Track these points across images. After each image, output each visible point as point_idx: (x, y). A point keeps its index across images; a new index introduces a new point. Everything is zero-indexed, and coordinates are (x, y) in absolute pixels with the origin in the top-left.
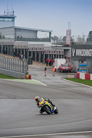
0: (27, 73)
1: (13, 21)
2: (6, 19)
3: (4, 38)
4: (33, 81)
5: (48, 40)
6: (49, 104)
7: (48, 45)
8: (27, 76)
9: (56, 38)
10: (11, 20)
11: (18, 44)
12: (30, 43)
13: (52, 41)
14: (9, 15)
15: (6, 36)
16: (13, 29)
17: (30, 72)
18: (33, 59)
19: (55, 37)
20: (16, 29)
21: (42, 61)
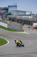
0: (22, 29)
2: (13, 7)
3: (13, 15)
4: (24, 32)
5: (30, 15)
8: (22, 30)
10: (15, 7)
11: (18, 17)
12: (23, 17)
13: (32, 16)
14: (15, 5)
16: (16, 11)
18: (24, 23)
19: (33, 14)
20: (18, 11)
21: (28, 24)
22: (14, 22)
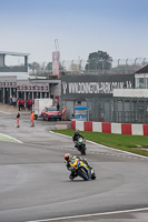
5: (23, 69)
6: (85, 165)
7: (23, 76)
9: (35, 66)
13: (30, 71)
19: (35, 63)
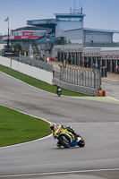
0: (100, 89)
1: (81, 21)
2: (72, 19)
3: (70, 43)
4: (107, 99)
8: (101, 92)
10: (78, 19)
11: (88, 51)
12: (103, 49)
14: (76, 14)
15: (72, 41)
16: (82, 32)
17: (104, 87)
18: (108, 70)
20: (86, 32)
22: (73, 67)
